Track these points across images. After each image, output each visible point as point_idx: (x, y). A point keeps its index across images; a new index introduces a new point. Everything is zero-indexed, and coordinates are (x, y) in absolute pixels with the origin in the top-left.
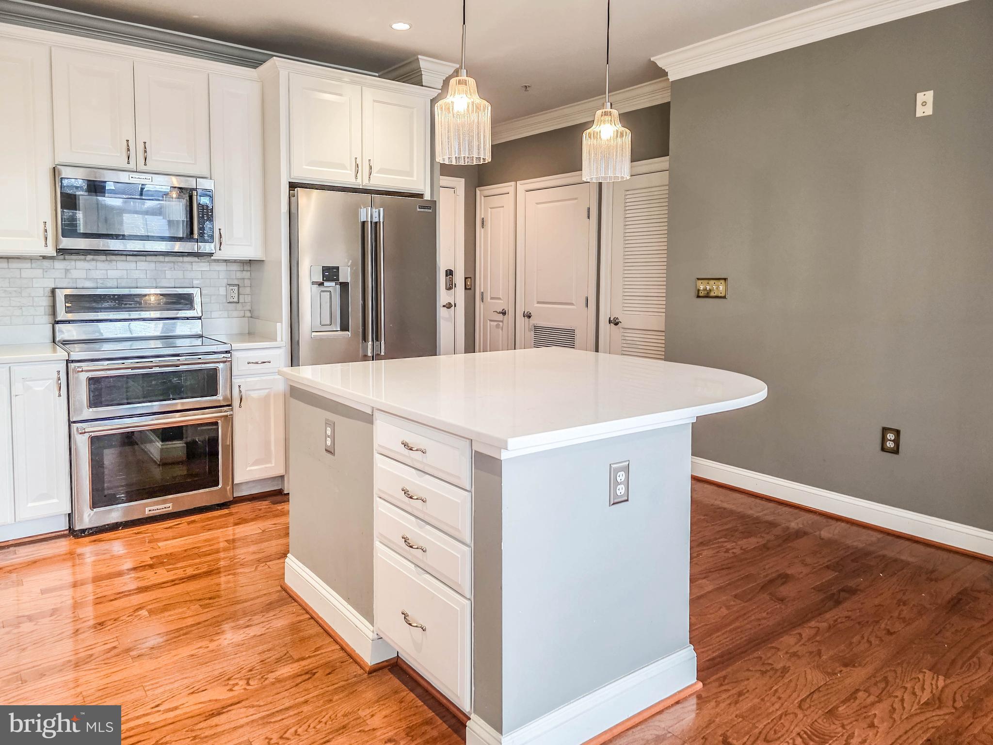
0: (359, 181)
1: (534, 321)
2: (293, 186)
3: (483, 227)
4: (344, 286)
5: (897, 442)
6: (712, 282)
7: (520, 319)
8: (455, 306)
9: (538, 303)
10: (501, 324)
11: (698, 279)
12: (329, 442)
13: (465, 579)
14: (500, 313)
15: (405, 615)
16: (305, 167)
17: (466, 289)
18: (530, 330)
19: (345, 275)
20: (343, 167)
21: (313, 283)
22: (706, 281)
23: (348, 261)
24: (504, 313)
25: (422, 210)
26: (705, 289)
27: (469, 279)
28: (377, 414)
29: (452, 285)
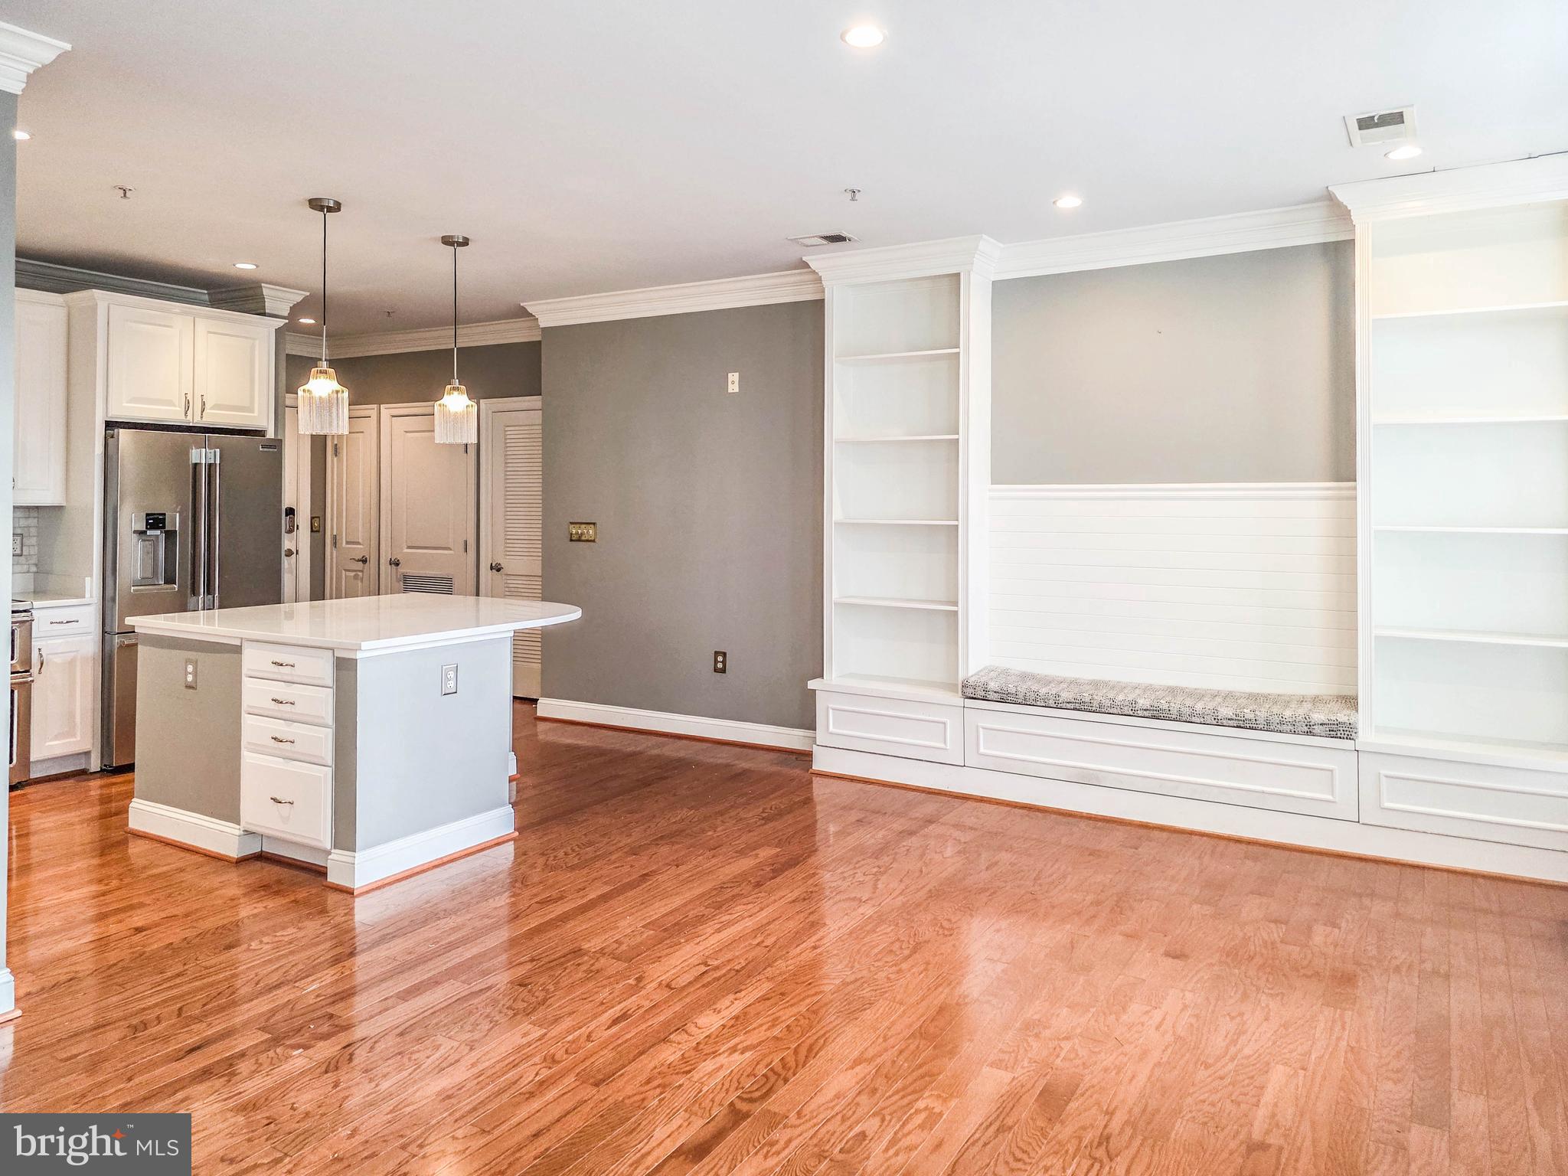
0: (190, 417)
1: (402, 569)
2: (110, 425)
3: (336, 455)
4: (170, 535)
5: (724, 662)
6: (583, 526)
7: (385, 567)
8: (297, 553)
9: (409, 547)
10: (360, 574)
11: (572, 523)
12: (190, 678)
13: (328, 753)
14: (359, 561)
15: (274, 799)
16: (125, 404)
17: (312, 531)
18: (398, 581)
19: (175, 521)
20: (170, 403)
21: (135, 532)
22: (578, 526)
23: (177, 507)
24: (364, 561)
25: (265, 449)
26: (577, 533)
27: (317, 519)
28: (245, 645)
29: (294, 527)
